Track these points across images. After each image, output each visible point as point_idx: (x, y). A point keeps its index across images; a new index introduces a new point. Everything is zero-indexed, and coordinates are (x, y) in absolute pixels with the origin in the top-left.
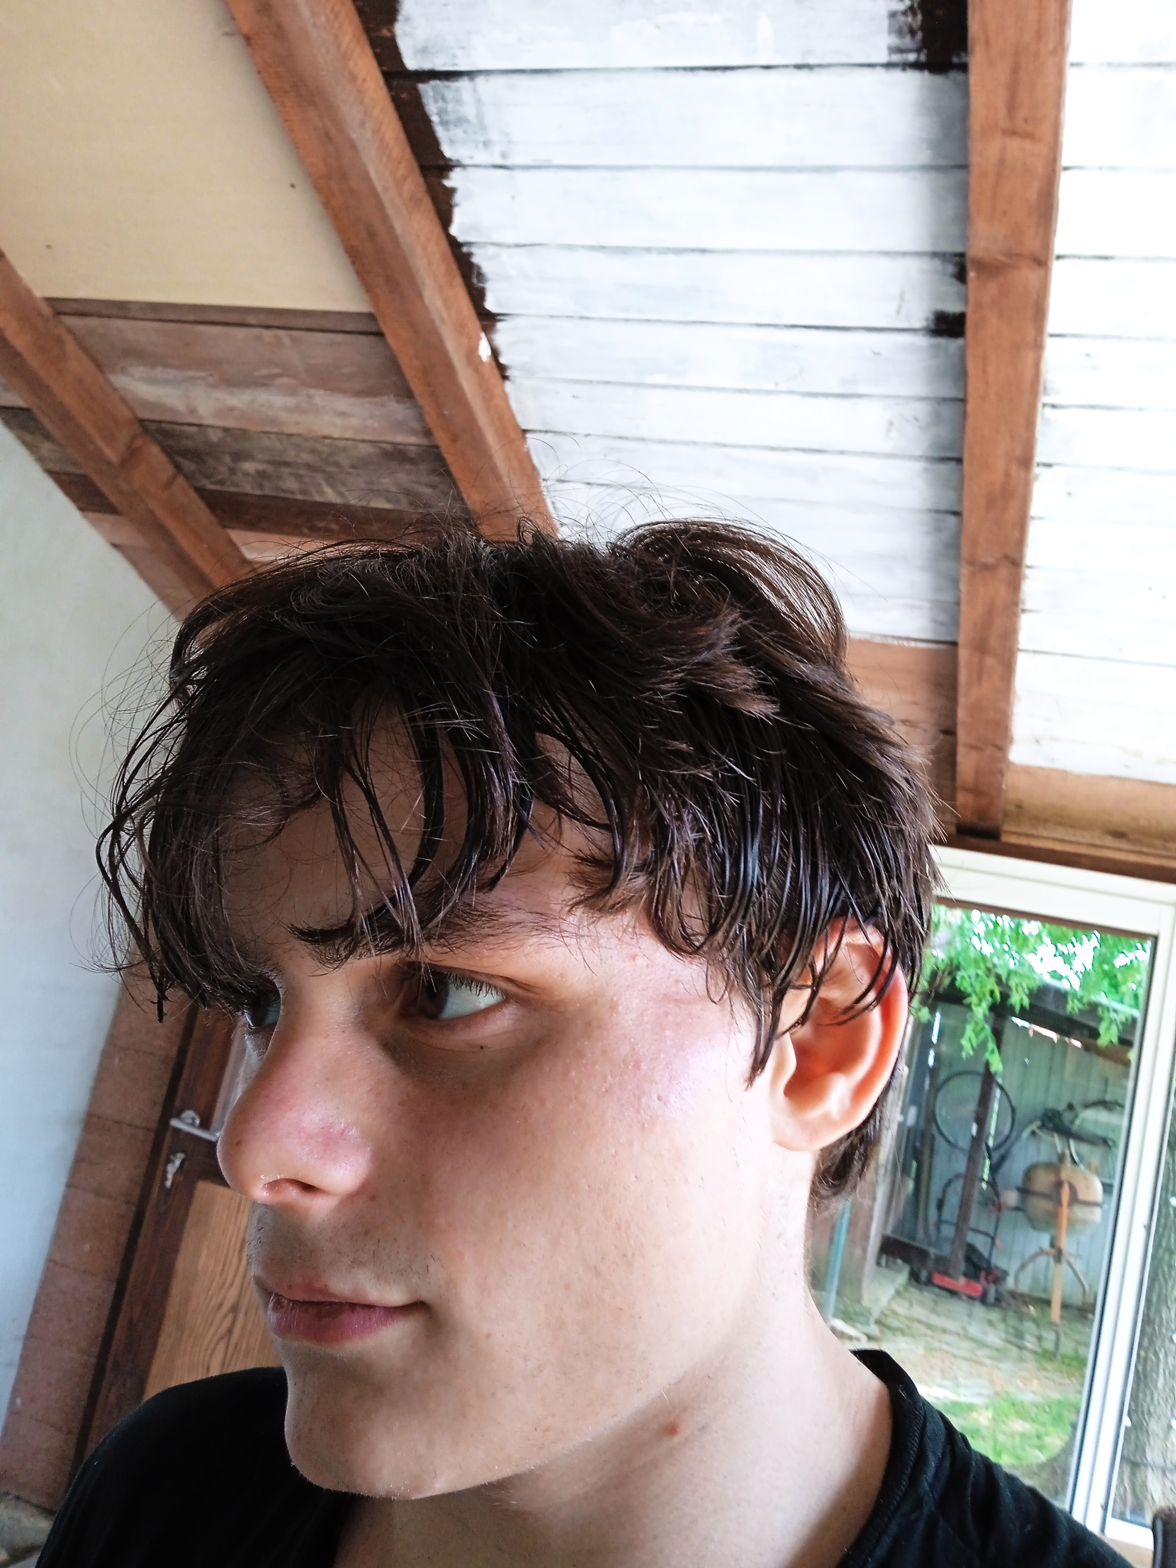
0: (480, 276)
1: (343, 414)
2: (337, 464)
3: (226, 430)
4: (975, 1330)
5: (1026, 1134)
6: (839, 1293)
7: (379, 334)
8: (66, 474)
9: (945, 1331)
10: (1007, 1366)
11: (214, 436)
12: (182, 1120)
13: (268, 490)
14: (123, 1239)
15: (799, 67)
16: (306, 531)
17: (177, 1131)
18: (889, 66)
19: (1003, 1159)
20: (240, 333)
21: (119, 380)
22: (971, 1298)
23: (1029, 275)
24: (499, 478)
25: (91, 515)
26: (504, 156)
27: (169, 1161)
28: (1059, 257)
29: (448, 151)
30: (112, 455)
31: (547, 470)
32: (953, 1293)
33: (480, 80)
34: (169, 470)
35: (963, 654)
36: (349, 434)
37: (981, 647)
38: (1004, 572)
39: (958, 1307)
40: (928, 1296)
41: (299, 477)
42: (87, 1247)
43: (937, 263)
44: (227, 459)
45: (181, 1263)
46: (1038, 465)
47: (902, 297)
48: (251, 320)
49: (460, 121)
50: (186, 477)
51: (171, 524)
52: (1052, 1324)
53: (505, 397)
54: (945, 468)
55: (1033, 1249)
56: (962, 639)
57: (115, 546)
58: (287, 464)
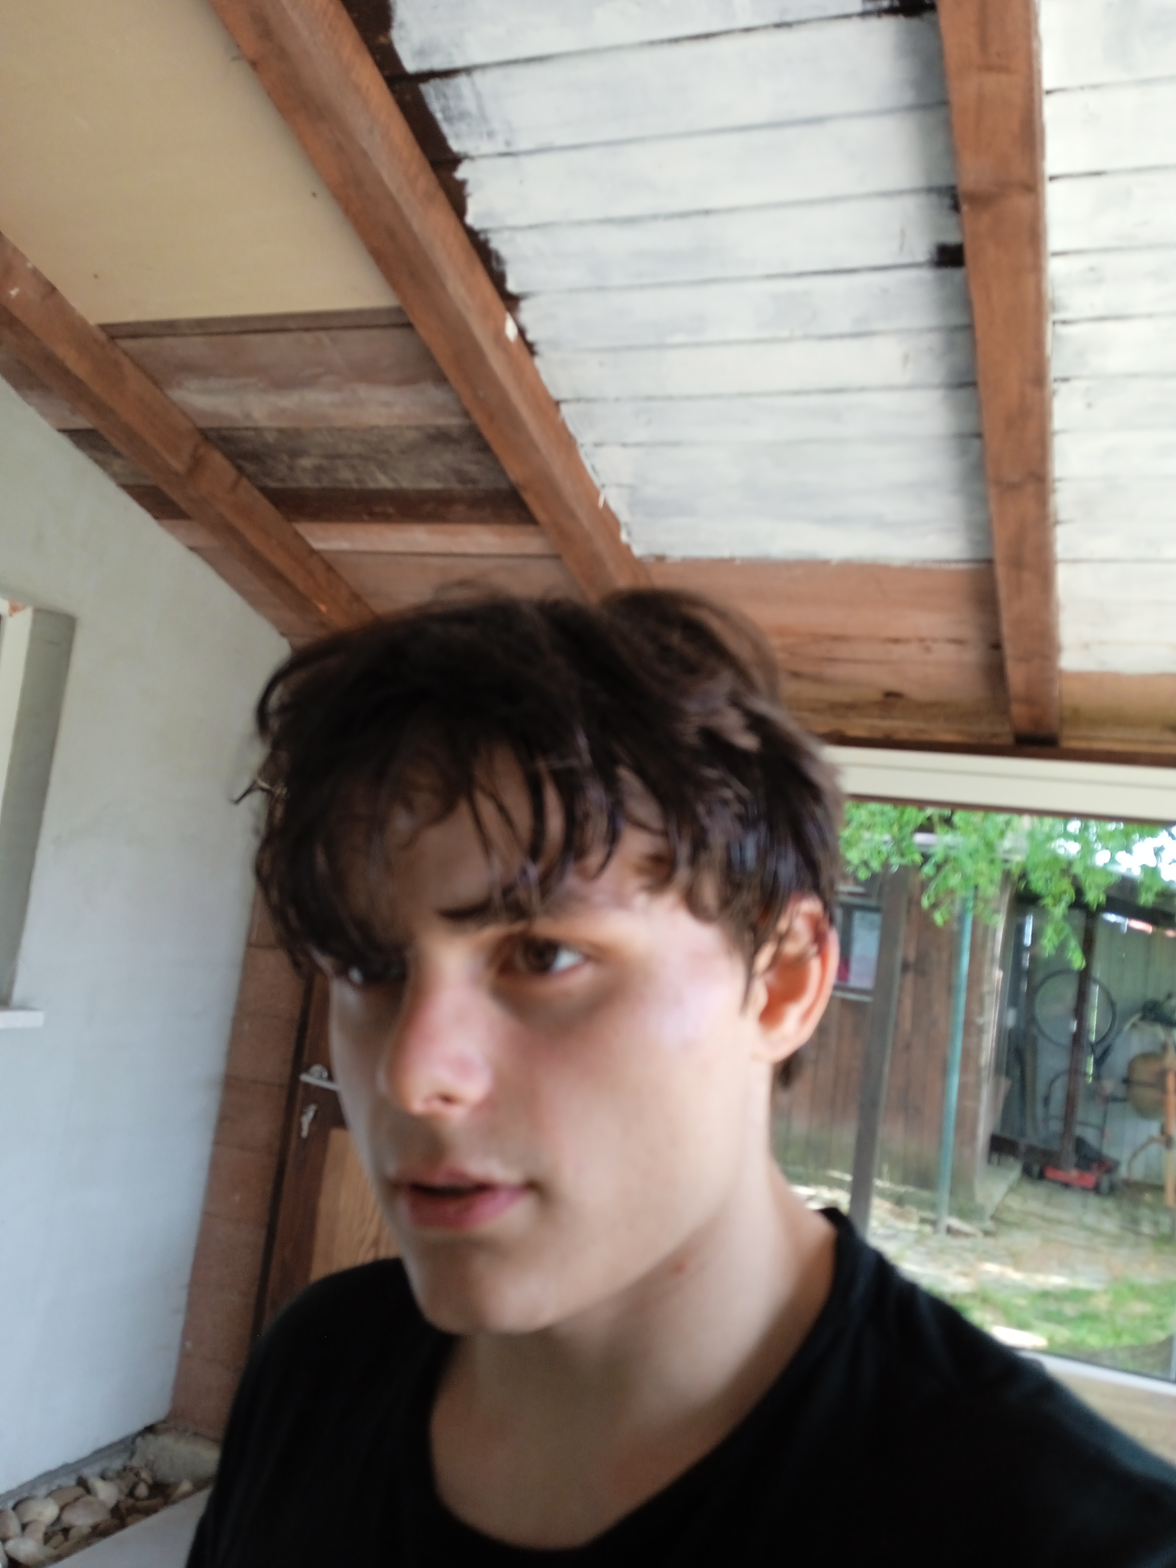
0: (499, 260)
1: (387, 404)
2: (387, 452)
3: (281, 431)
4: (1090, 1219)
5: (1127, 1027)
6: (952, 1193)
7: (409, 326)
8: (139, 486)
9: (1060, 1222)
10: (1124, 1252)
11: (270, 438)
12: (311, 1075)
13: (326, 483)
14: (269, 1187)
15: (779, 26)
16: (366, 517)
17: (307, 1085)
18: (864, 14)
19: (1106, 1053)
20: (282, 339)
21: (177, 395)
22: (1084, 1189)
23: (1020, 202)
24: (537, 450)
25: (167, 522)
26: (508, 143)
27: (302, 1113)
28: (1052, 178)
29: (455, 145)
30: (178, 465)
31: (584, 437)
32: (1066, 1185)
33: (477, 76)
34: (232, 474)
35: (1001, 571)
36: (395, 422)
37: (1017, 563)
38: (1030, 489)
39: (1072, 1199)
40: (1041, 1190)
41: (353, 468)
42: (237, 1198)
43: (934, 198)
44: (285, 457)
45: (324, 1204)
46: (1055, 380)
47: (903, 234)
48: (291, 324)
49: (463, 116)
50: (249, 477)
51: (240, 524)
52: (1167, 1210)
53: (536, 373)
54: (964, 393)
55: (1142, 1138)
56: (999, 555)
57: (192, 549)
58: (340, 456)
